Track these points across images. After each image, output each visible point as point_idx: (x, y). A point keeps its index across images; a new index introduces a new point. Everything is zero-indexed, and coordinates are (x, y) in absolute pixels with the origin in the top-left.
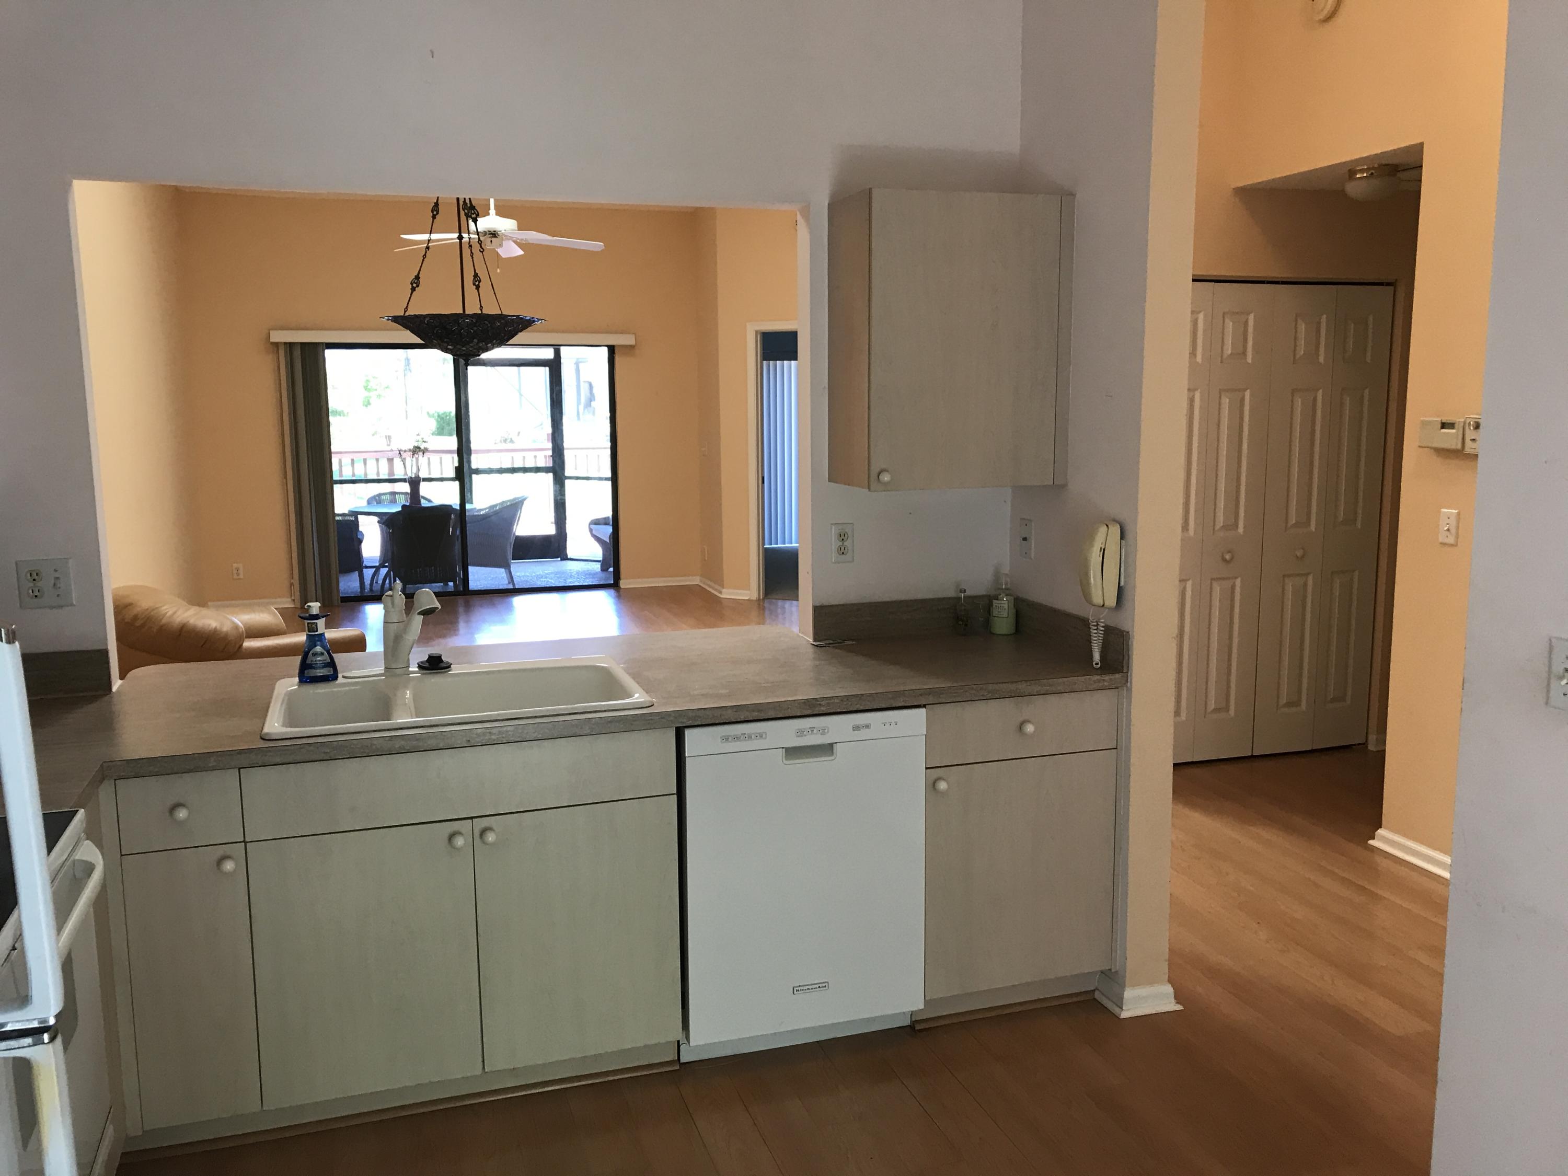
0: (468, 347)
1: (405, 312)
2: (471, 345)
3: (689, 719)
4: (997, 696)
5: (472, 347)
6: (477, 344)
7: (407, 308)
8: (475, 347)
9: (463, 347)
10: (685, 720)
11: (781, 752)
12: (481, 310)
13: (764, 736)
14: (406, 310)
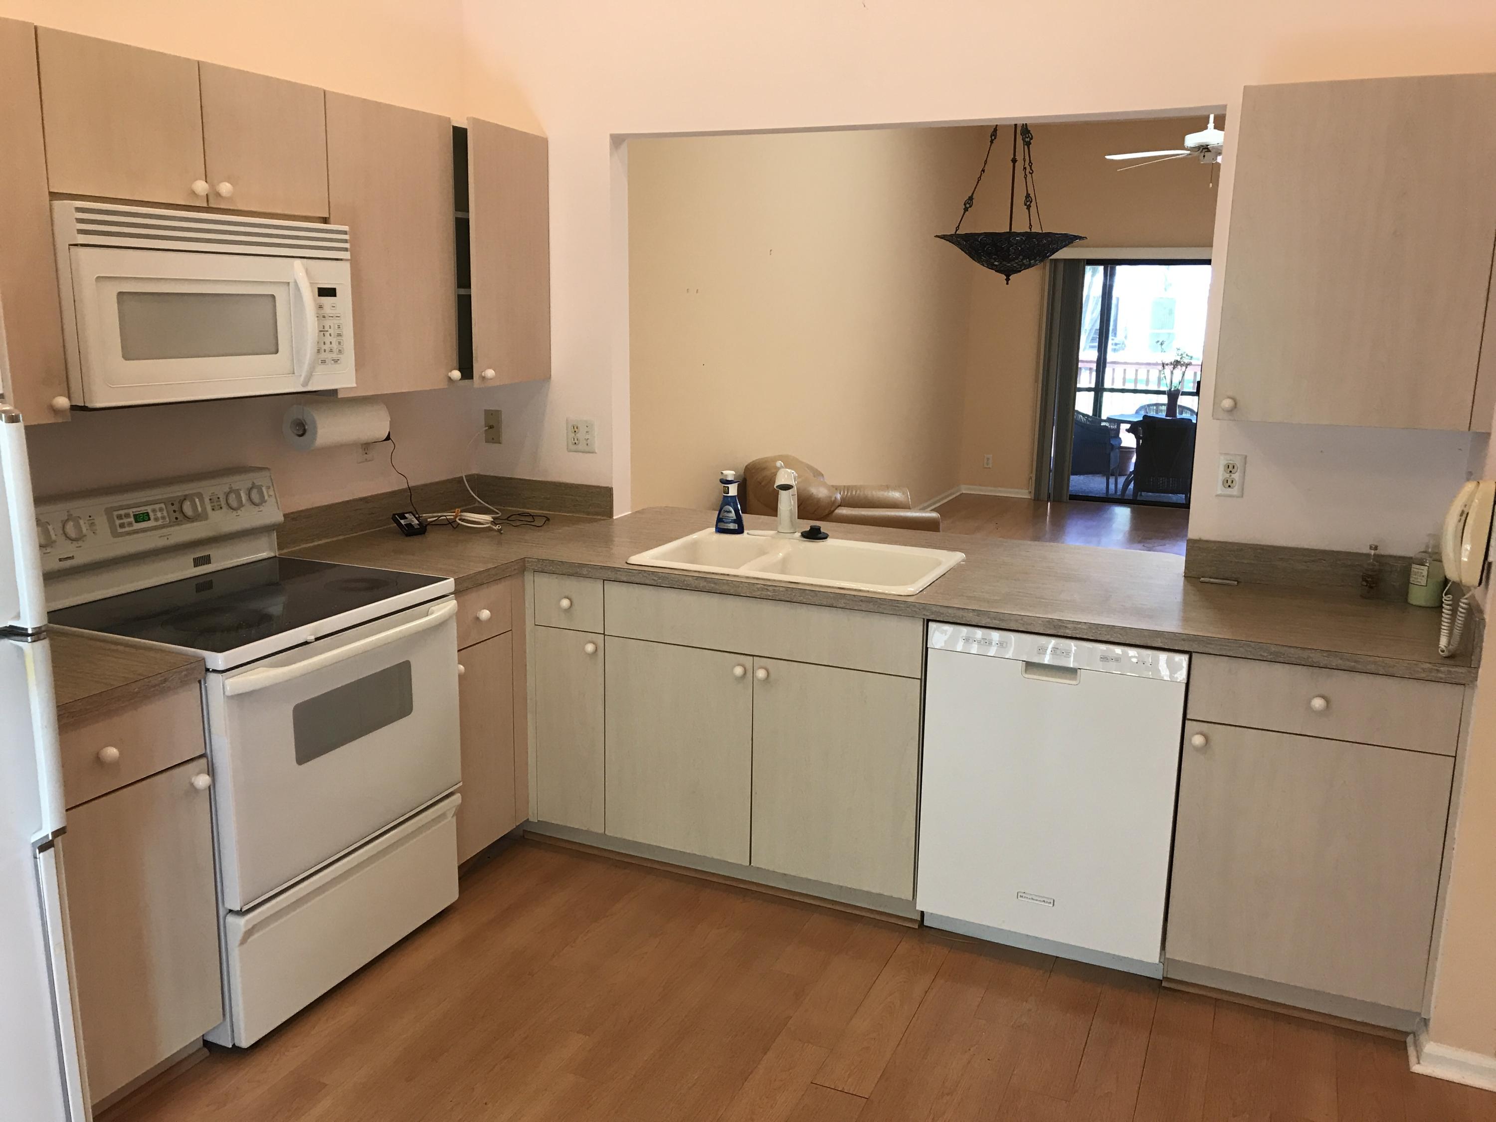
0: (1013, 262)
1: (957, 230)
2: (1016, 261)
3: (932, 613)
4: (1281, 660)
5: (1016, 263)
6: (1022, 260)
7: (958, 227)
8: (1019, 263)
9: (1009, 263)
10: (928, 614)
11: (1020, 666)
12: (1031, 229)
13: (1004, 645)
14: (958, 228)
